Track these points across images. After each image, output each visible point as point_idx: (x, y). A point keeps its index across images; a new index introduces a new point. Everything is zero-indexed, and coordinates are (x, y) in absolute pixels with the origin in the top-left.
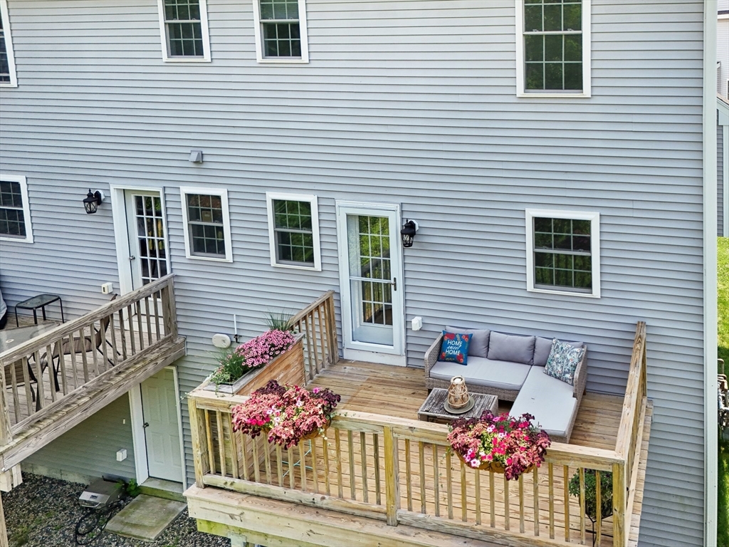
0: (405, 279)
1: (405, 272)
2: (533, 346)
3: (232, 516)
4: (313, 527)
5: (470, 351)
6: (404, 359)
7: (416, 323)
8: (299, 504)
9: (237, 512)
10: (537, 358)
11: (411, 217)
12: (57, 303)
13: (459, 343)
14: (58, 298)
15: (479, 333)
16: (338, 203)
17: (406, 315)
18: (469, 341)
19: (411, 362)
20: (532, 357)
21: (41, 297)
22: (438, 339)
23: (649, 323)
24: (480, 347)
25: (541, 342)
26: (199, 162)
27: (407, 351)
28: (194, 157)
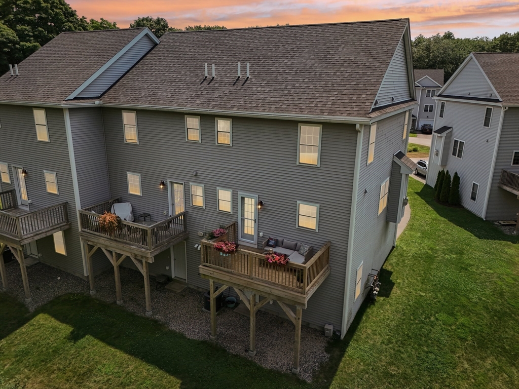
0: (258, 220)
1: (259, 217)
2: (296, 245)
3: (211, 273)
4: (231, 278)
5: (277, 244)
6: (257, 246)
7: (261, 234)
8: (228, 272)
9: (212, 272)
10: (297, 249)
11: (261, 200)
12: (149, 217)
13: (274, 242)
14: (150, 215)
15: (280, 239)
16: (239, 193)
17: (258, 232)
18: (277, 241)
19: (259, 247)
20: (295, 248)
21: (144, 214)
22: (267, 240)
23: (332, 242)
24: (280, 244)
25: (299, 244)
26: (196, 175)
27: (258, 243)
28: (195, 173)
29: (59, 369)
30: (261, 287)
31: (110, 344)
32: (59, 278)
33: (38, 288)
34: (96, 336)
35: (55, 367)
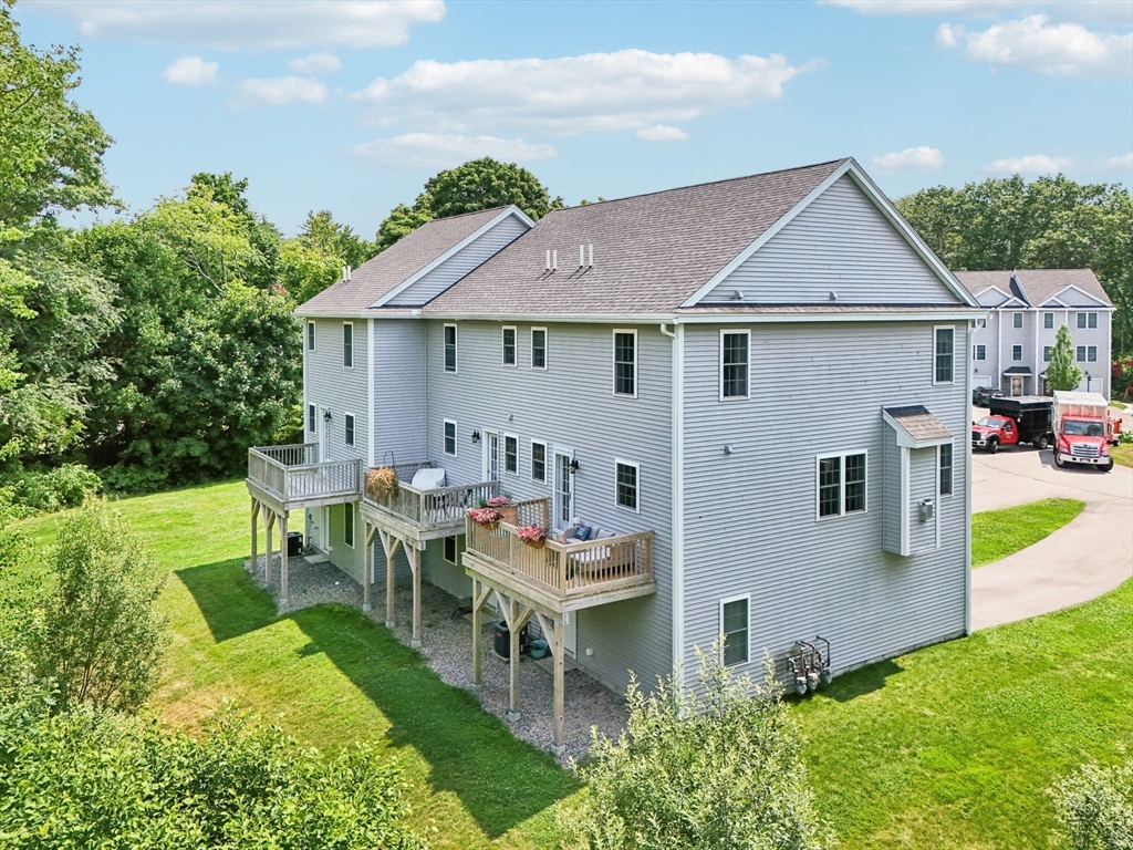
0: (575, 493)
3: (475, 566)
4: (491, 572)
11: (577, 459)
15: (595, 527)
16: (554, 446)
17: (574, 515)
18: (589, 530)
26: (511, 420)
28: (509, 417)
29: (266, 684)
30: (519, 585)
31: (340, 667)
32: (337, 583)
33: (305, 592)
34: (329, 655)
35: (263, 681)
